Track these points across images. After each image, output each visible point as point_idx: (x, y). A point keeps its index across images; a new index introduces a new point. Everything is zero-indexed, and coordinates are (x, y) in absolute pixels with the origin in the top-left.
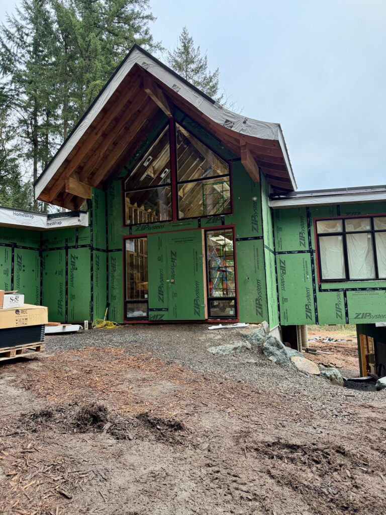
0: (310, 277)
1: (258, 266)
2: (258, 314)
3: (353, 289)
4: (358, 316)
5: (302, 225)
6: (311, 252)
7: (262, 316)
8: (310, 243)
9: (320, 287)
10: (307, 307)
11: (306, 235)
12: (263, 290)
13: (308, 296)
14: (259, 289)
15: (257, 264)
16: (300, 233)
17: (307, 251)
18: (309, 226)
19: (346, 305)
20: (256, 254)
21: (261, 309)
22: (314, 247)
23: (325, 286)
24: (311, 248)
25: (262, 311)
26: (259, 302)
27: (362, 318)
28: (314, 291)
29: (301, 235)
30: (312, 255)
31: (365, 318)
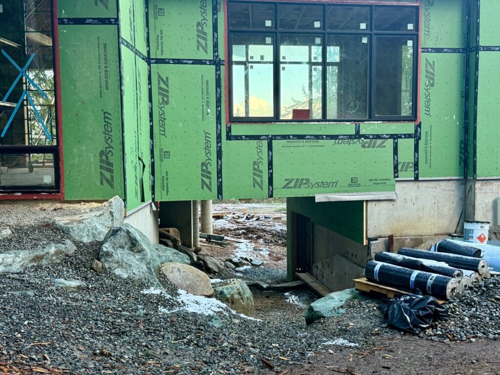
0: (212, 111)
1: (107, 82)
2: (104, 181)
3: (284, 137)
4: (288, 184)
5: (203, 7)
6: (217, 63)
7: (112, 186)
8: (216, 46)
9: (229, 130)
10: (204, 168)
11: (209, 30)
12: (116, 134)
13: (207, 148)
14: (107, 132)
15: (103, 80)
16: (199, 24)
17: (210, 61)
18: (215, 11)
19: (270, 164)
20: (102, 57)
21: (111, 171)
22: (222, 55)
23: (237, 130)
24: (217, 56)
25: (112, 177)
26: (107, 158)
27: (295, 187)
28: (219, 137)
29: (200, 28)
30: (218, 69)
31: (299, 187)
